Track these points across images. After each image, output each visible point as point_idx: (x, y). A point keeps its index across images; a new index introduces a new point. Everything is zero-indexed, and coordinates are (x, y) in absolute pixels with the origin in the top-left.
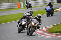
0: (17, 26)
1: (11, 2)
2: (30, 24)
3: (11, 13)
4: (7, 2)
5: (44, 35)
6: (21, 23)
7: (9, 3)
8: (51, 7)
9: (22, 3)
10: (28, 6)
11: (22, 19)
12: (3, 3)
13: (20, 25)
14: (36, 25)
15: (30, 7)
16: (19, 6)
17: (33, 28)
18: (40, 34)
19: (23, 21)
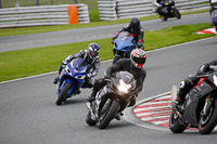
5: (162, 120)
9: (85, 7)
12: (18, 4)
16: (75, 18)
18: (150, 118)
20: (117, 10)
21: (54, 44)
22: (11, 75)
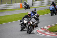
0: (20, 25)
1: (14, 3)
2: (29, 23)
3: (14, 13)
4: (10, 3)
6: (23, 22)
7: (12, 3)
8: (54, 6)
10: (26, 7)
11: (24, 18)
12: (7, 3)
13: (22, 24)
14: (34, 24)
15: (27, 8)
17: (32, 27)
18: (41, 33)
19: (25, 20)
20: (32, 5)
21: (16, 14)
22: (5, 22)
